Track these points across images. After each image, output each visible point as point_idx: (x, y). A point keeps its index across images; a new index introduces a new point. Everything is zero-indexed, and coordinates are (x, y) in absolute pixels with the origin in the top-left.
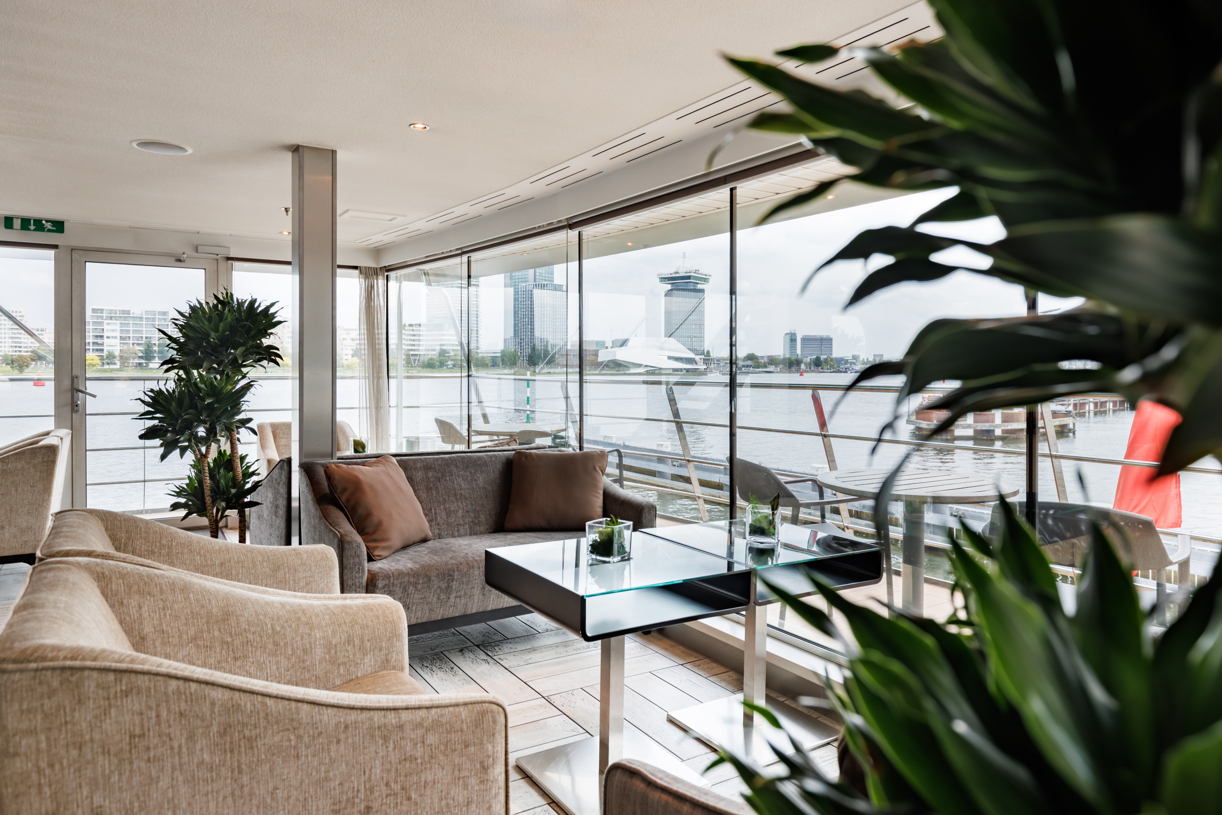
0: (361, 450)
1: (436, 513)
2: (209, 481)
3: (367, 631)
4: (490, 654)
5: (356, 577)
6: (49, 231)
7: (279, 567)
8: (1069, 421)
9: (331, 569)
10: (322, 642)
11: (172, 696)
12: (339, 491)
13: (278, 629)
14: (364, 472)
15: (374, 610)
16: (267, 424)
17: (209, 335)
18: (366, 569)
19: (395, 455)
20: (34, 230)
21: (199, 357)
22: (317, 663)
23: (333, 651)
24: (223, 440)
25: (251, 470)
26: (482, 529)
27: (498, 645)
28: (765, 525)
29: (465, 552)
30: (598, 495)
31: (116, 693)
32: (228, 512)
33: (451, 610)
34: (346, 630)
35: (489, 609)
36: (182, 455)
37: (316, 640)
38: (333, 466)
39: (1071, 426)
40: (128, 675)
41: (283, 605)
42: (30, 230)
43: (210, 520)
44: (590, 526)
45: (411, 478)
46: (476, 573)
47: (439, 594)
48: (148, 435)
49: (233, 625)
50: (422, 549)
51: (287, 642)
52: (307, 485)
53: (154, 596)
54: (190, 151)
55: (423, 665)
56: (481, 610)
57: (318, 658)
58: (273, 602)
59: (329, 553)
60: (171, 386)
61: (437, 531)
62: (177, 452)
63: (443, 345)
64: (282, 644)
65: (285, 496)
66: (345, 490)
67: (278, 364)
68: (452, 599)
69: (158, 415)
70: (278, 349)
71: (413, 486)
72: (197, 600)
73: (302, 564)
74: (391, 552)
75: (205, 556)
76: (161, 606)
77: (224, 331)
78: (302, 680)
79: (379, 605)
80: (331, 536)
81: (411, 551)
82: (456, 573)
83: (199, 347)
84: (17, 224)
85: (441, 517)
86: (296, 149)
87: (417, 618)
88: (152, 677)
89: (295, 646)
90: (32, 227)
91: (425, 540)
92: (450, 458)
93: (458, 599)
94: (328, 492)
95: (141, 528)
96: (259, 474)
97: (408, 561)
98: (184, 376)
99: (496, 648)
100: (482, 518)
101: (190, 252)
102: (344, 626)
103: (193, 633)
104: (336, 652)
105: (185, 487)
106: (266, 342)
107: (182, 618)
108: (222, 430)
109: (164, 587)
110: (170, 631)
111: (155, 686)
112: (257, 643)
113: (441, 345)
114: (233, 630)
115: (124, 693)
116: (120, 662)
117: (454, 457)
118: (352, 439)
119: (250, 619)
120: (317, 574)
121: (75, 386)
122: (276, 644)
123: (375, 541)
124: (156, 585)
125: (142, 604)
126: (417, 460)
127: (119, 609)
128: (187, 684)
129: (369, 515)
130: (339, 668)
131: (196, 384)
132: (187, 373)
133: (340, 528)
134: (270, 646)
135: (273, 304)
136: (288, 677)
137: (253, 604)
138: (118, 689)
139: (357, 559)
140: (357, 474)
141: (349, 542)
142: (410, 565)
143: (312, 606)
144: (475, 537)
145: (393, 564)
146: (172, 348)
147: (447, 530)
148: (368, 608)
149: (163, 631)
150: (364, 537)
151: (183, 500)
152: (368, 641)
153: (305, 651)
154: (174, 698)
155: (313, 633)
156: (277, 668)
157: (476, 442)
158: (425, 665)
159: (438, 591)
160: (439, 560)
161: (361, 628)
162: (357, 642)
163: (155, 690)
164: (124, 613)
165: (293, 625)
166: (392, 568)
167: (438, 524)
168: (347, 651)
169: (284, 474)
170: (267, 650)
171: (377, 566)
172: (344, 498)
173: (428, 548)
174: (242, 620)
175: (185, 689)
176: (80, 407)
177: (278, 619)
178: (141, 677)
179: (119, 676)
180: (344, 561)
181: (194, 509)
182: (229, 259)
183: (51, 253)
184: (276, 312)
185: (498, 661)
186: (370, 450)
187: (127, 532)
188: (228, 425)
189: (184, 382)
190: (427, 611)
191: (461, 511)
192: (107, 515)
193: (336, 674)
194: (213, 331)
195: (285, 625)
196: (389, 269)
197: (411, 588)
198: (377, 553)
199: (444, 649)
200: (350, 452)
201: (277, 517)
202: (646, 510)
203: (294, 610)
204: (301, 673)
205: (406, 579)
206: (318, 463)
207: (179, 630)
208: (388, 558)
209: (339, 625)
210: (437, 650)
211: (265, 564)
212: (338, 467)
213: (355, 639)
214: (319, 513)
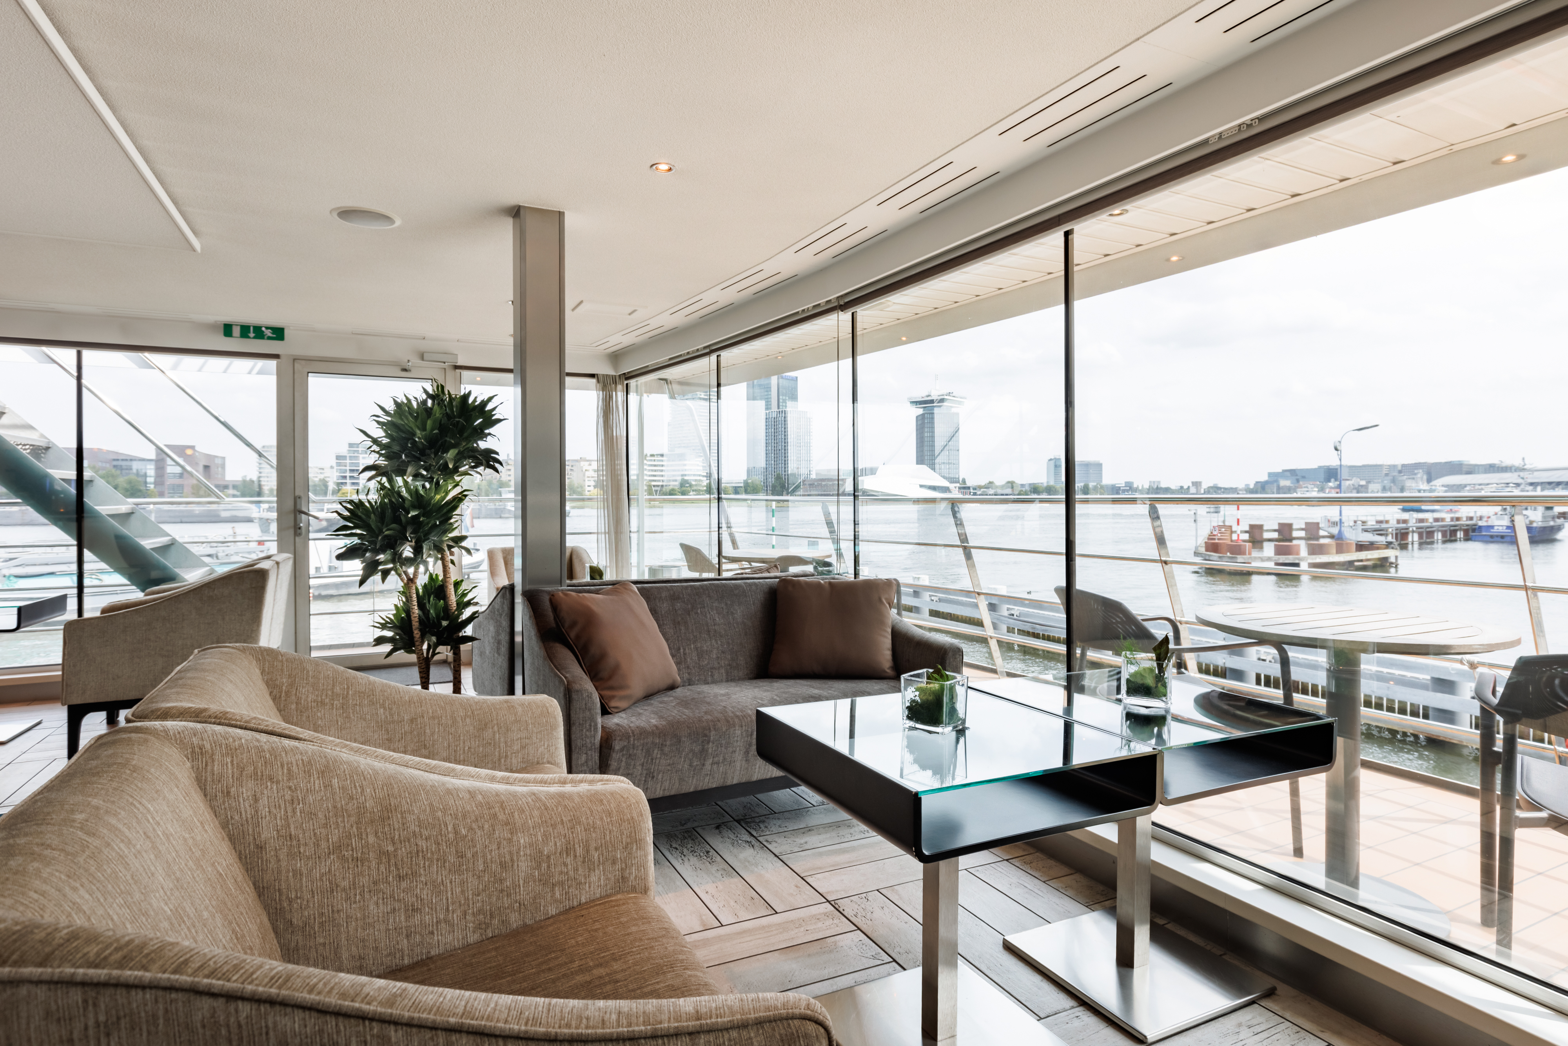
0: (598, 577)
1: (685, 654)
2: (417, 611)
3: (594, 835)
4: (754, 833)
5: (586, 736)
6: (269, 338)
7: (486, 725)
8: (1390, 554)
9: (554, 728)
10: (528, 852)
11: (201, 1031)
12: (567, 625)
13: (464, 832)
14: (597, 602)
15: (605, 802)
16: (497, 549)
17: (414, 434)
18: (600, 726)
19: (636, 582)
20: (255, 338)
21: (404, 461)
22: (521, 882)
23: (544, 865)
24: (431, 560)
25: (466, 599)
26: (741, 674)
27: (764, 822)
28: (1150, 681)
29: (723, 704)
30: (886, 634)
31: (86, 1028)
32: (440, 649)
33: (707, 780)
34: (563, 833)
35: (755, 778)
36: (383, 580)
37: (519, 849)
38: (561, 594)
39: (1393, 560)
40: (110, 991)
41: (472, 793)
42: (249, 337)
43: (418, 658)
44: (906, 680)
45: (655, 611)
46: (738, 732)
47: (691, 760)
48: (348, 554)
49: (396, 827)
50: (668, 698)
51: (477, 853)
52: (530, 617)
53: (278, 782)
54: (398, 223)
55: (671, 846)
56: (744, 780)
57: (522, 875)
58: (457, 790)
59: (551, 706)
60: (374, 497)
61: (686, 676)
62: (378, 577)
63: (685, 475)
64: (469, 855)
65: (508, 630)
66: (574, 624)
67: (497, 471)
68: (708, 766)
69: (358, 531)
70: (497, 453)
71: (657, 620)
72: (343, 788)
73: (517, 721)
74: (631, 702)
75: (391, 709)
76: (288, 797)
77: (433, 430)
78: (499, 908)
79: (612, 794)
80: (557, 683)
81: (655, 702)
82: (713, 733)
83: (404, 449)
84: (236, 331)
85: (691, 659)
86: (516, 212)
87: (664, 790)
88: (160, 993)
89: (489, 857)
90: (252, 335)
91: (672, 687)
92: (701, 586)
93: (715, 766)
94: (554, 625)
95: (308, 672)
96: (477, 604)
97: (652, 716)
98: (387, 485)
99: (762, 826)
100: (741, 661)
101: (415, 361)
102: (560, 826)
103: (335, 839)
104: (549, 867)
105: (392, 617)
106: (482, 445)
107: (320, 815)
108: (430, 549)
109: (295, 769)
110: (301, 836)
111: (166, 1011)
112: (432, 853)
113: (682, 475)
114: (397, 833)
115: (102, 1028)
116: (97, 966)
117: (706, 585)
118: (588, 565)
119: (422, 817)
120: (534, 735)
121: (298, 507)
122: (461, 855)
123: (611, 688)
124: (282, 766)
125: (258, 795)
126: (661, 588)
127: (224, 802)
128: (232, 1007)
129: (603, 656)
130: (553, 890)
131: (399, 494)
132: (390, 481)
133: (567, 672)
134: (452, 859)
135: (490, 399)
136: (479, 905)
137: (427, 793)
138: (91, 1022)
139: (588, 713)
140: (589, 604)
141: (577, 691)
142: (654, 721)
143: (514, 795)
144: (733, 684)
145: (633, 719)
146: (374, 451)
147: (699, 675)
148: (596, 798)
149: (291, 835)
150: (597, 684)
151: (389, 634)
152: (596, 849)
153: (503, 865)
154: (204, 1034)
155: (515, 838)
156: (463, 892)
157: (728, 570)
158: (674, 846)
159: (690, 755)
160: (691, 714)
161: (586, 830)
162: (579, 851)
163: (166, 1020)
164: (230, 808)
165: (486, 826)
166: (632, 725)
167: (688, 667)
168: (565, 865)
169: (507, 603)
170: (447, 864)
171: (615, 720)
172: (573, 634)
173: (676, 698)
174: (410, 818)
175: (228, 1015)
176: (303, 531)
177: (464, 817)
178: (137, 996)
179: (92, 993)
180: (572, 715)
181: (400, 644)
182: (456, 367)
183: (272, 364)
184: (494, 409)
185: (765, 843)
186: (608, 577)
187: (290, 676)
188: (438, 544)
189: (389, 493)
190: (677, 781)
191: (715, 651)
192: (265, 654)
193: (549, 899)
194: (419, 429)
195: (474, 826)
196: (629, 376)
197: (656, 751)
198: (613, 704)
199: (696, 824)
200: (587, 579)
201: (499, 654)
202: (950, 654)
203: (488, 803)
204: (498, 898)
205: (650, 740)
206: (544, 591)
207: (315, 834)
208: (628, 711)
209: (554, 826)
210: (689, 825)
211: (468, 720)
212: (566, 595)
213: (577, 846)
214: (543, 653)
